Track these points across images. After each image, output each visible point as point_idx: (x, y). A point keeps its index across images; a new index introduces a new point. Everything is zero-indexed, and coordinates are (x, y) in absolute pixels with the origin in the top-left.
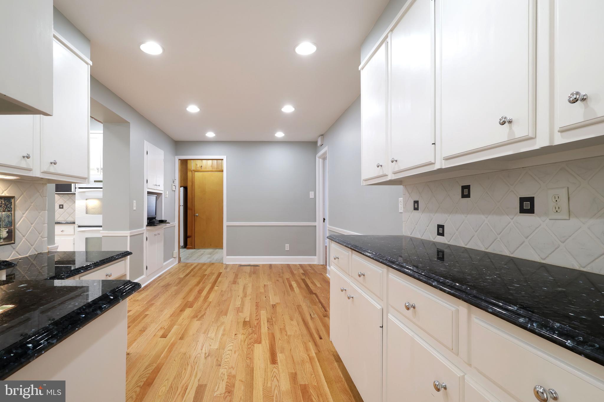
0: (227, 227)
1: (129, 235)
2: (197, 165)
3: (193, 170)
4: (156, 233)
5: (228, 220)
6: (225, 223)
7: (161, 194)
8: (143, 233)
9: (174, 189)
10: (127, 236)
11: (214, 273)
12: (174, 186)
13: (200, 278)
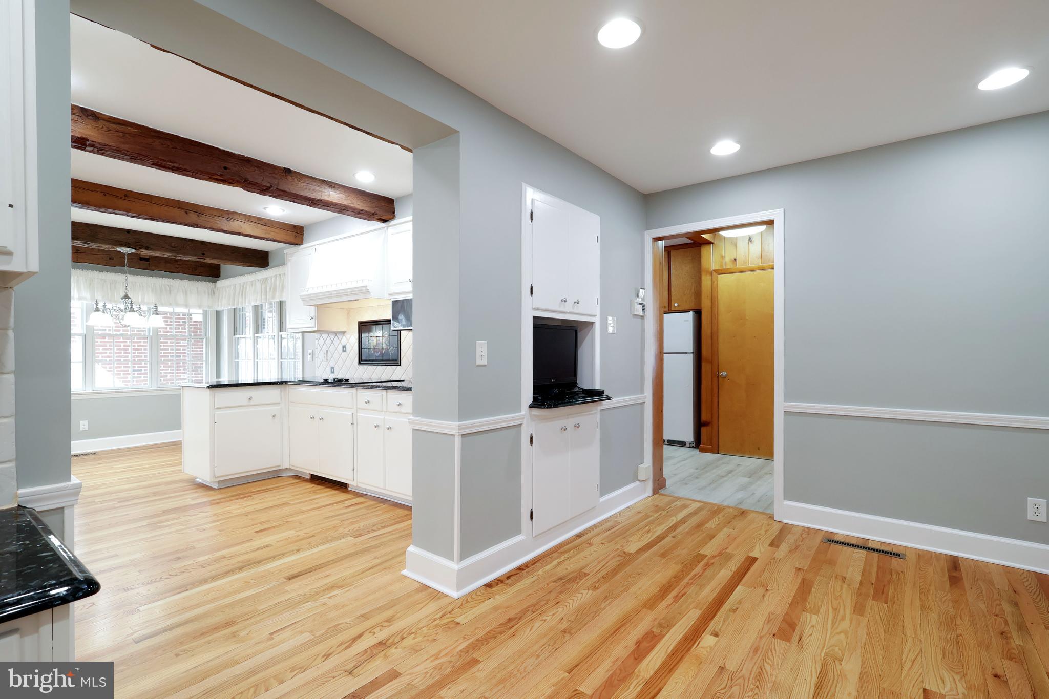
0: (785, 415)
1: (456, 432)
2: (723, 257)
3: (714, 270)
4: (570, 422)
5: (788, 397)
6: (780, 405)
7: (592, 323)
8: (521, 425)
9: (641, 313)
10: (454, 435)
11: (729, 557)
12: (640, 304)
13: (679, 567)
